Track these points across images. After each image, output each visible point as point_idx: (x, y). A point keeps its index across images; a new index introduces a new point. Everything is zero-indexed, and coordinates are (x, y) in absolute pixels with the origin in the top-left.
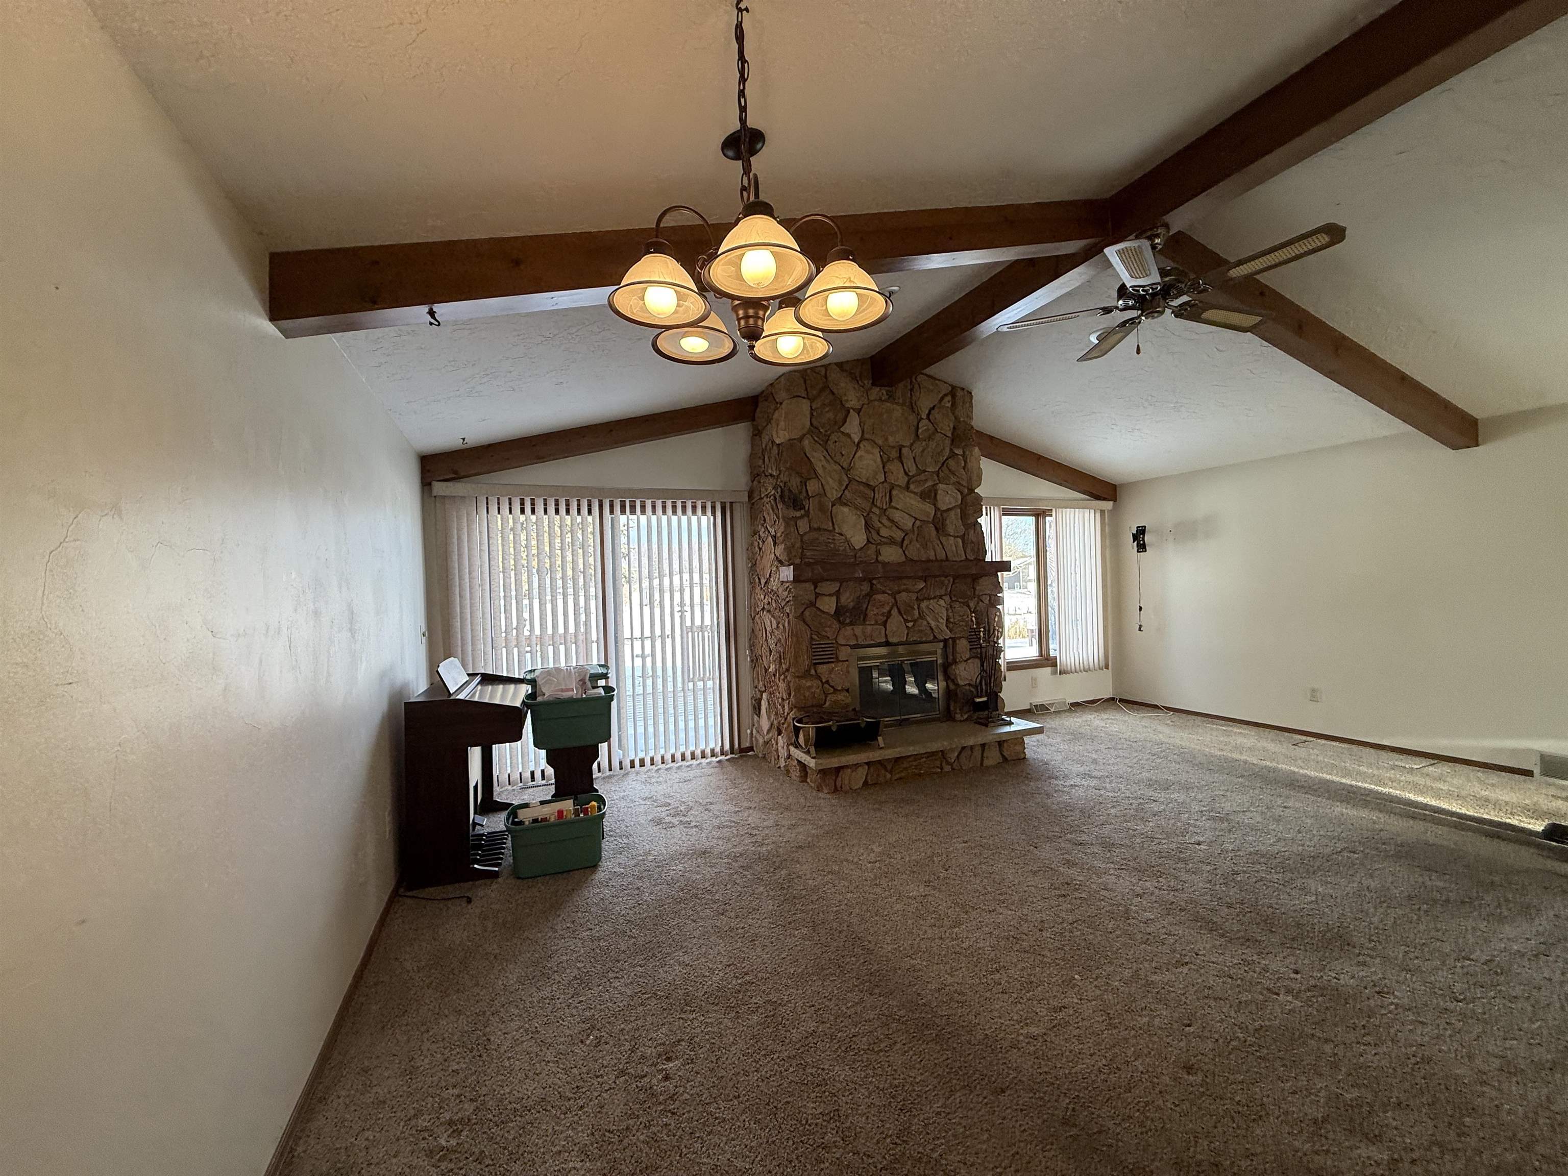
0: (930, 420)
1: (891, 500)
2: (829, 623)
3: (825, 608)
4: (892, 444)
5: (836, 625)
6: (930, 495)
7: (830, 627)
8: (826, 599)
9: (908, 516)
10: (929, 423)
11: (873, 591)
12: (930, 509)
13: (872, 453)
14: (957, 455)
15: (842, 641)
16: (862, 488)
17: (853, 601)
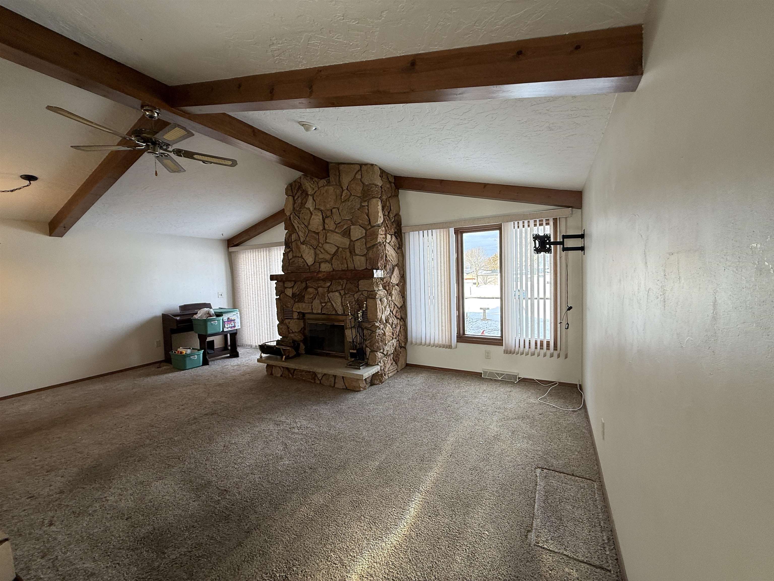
0: (348, 190)
1: (326, 239)
2: (289, 301)
3: (288, 294)
4: (328, 208)
5: (292, 301)
6: (347, 233)
7: (290, 302)
8: (288, 289)
9: (335, 246)
10: (348, 191)
11: (306, 288)
12: (347, 242)
13: (318, 215)
14: (365, 206)
15: (294, 310)
16: (313, 234)
17: (298, 291)
